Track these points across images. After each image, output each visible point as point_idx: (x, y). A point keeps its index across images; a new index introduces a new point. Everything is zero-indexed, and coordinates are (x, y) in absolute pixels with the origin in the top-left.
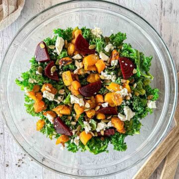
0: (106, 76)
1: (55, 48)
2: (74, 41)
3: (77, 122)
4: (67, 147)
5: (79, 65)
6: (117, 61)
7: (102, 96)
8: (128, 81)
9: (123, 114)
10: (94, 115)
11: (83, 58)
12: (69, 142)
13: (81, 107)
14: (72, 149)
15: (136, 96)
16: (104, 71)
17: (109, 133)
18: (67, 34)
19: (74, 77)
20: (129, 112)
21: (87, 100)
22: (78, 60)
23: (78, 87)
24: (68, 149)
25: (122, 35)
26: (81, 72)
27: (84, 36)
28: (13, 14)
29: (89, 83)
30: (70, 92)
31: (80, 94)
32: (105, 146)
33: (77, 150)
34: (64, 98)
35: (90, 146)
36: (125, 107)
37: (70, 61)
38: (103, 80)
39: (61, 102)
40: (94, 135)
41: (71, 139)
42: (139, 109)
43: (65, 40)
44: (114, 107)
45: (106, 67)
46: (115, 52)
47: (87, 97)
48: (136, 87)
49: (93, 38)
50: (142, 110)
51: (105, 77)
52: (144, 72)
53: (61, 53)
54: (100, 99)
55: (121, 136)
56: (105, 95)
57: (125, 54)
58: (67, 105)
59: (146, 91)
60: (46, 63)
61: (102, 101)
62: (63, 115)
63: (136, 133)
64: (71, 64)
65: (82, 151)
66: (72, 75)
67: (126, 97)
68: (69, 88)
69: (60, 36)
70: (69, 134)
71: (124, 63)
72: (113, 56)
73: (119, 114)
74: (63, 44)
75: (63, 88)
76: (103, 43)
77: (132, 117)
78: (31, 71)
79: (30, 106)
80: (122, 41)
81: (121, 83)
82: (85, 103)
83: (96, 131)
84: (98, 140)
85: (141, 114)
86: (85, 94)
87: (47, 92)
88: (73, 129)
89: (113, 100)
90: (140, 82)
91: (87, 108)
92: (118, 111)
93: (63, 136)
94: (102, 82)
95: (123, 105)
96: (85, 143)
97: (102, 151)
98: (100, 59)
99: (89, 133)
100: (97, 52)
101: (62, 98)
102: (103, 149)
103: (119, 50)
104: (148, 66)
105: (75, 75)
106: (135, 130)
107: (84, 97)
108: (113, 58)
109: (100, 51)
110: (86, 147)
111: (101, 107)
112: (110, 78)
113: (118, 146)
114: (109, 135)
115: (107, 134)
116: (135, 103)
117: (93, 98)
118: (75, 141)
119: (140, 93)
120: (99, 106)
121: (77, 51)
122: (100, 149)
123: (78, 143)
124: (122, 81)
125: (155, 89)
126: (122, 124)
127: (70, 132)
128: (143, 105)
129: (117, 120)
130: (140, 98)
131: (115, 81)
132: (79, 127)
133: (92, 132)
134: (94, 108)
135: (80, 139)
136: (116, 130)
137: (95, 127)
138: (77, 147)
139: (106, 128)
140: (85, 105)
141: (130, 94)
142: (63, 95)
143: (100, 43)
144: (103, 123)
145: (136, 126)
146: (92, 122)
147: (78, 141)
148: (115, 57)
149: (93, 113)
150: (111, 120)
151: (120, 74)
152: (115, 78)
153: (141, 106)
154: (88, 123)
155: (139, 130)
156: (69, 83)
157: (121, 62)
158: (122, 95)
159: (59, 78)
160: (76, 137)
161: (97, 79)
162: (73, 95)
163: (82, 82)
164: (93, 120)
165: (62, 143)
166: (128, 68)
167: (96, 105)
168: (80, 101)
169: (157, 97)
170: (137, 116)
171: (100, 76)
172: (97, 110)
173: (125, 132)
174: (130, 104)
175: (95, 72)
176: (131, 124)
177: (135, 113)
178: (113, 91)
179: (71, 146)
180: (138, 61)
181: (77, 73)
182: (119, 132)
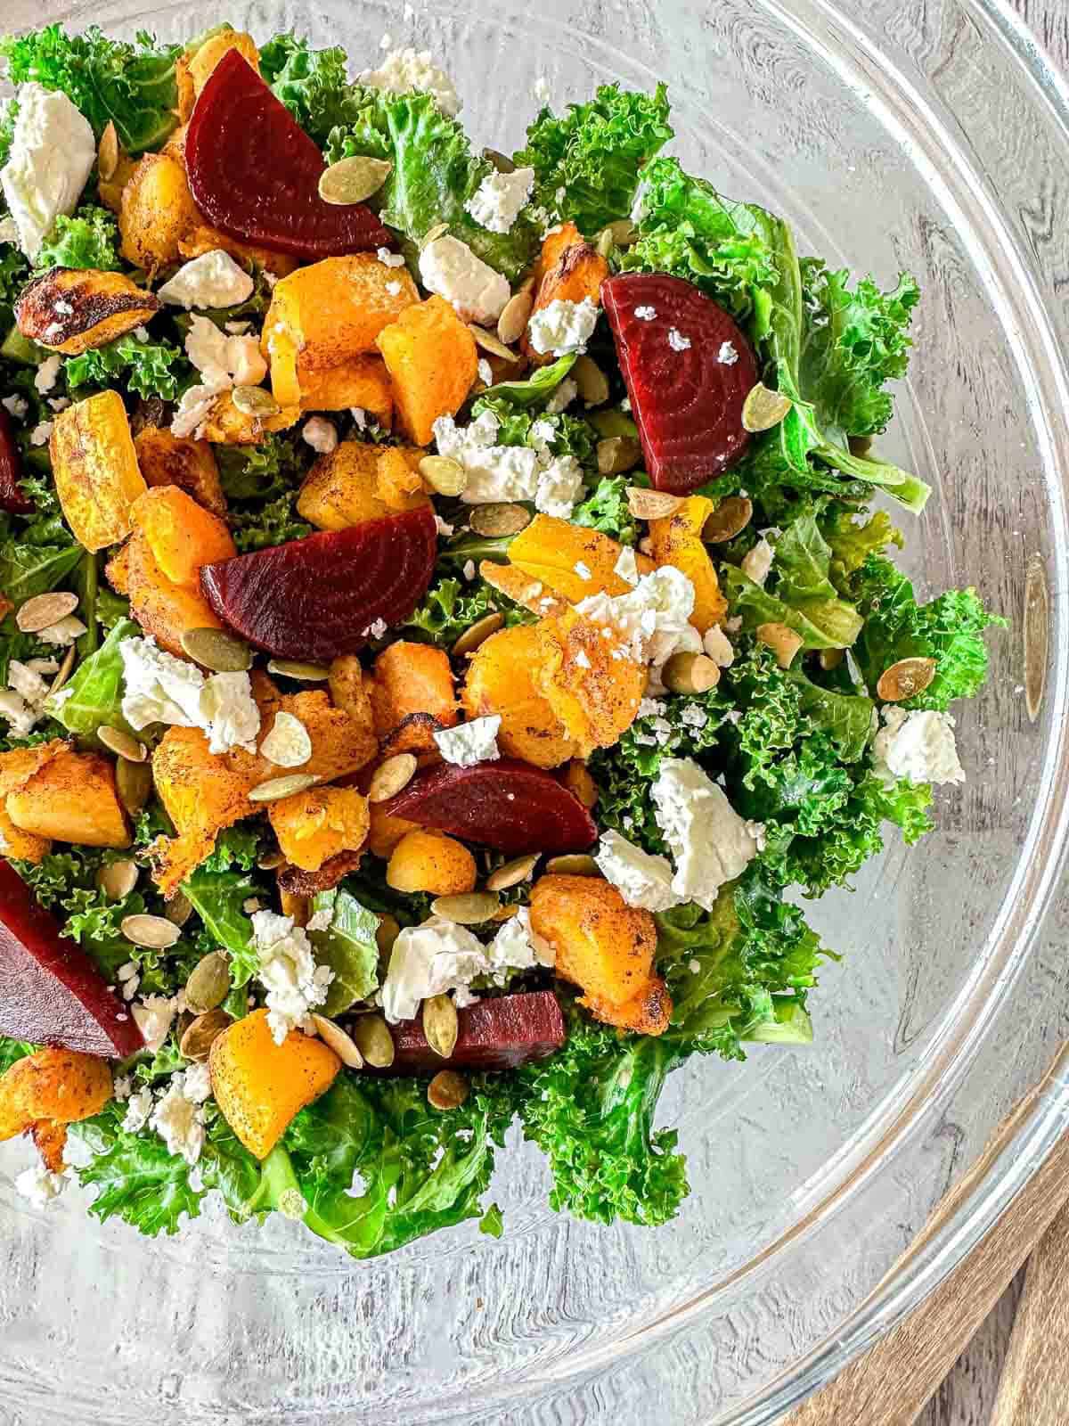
0: (478, 457)
3: (192, 925)
4: (88, 1177)
5: (222, 357)
6: (586, 312)
7: (442, 660)
8: (700, 508)
9: (650, 842)
10: (354, 842)
11: (266, 293)
12: (107, 1121)
13: (224, 760)
14: (131, 1200)
15: (770, 655)
17: (506, 1034)
18: (119, 71)
20: (703, 824)
21: (290, 686)
23: (192, 550)
24: (94, 1191)
26: (239, 420)
27: (279, 86)
29: (316, 528)
30: (125, 606)
31: (225, 628)
32: (468, 1172)
33: (189, 1202)
35: (318, 1169)
36: (665, 765)
38: (452, 507)
39: (42, 724)
40: (354, 1058)
41: (135, 1086)
42: (804, 786)
43: (98, 127)
44: (562, 772)
45: (485, 370)
46: (562, 241)
47: (282, 659)
48: (772, 579)
50: (836, 801)
51: (475, 477)
52: (841, 441)
53: (52, 236)
54: (418, 680)
55: (630, 1059)
56: (474, 646)
57: (661, 250)
58: (90, 749)
59: (863, 611)
61: (441, 703)
62: (52, 846)
63: (775, 1031)
65: (231, 1218)
67: (675, 665)
68: (114, 571)
69: (49, 81)
70: (102, 1043)
72: (553, 269)
73: (609, 840)
74: (84, 163)
77: (735, 871)
81: (627, 521)
82: (267, 722)
83: (380, 1012)
84: (405, 1101)
85: (824, 839)
86: (265, 631)
88: (145, 989)
89: (547, 689)
90: (804, 528)
91: (281, 773)
92: (596, 811)
93: (44, 1058)
94: (446, 530)
96: (257, 1145)
97: (427, 1220)
98: (425, 294)
99: (307, 1037)
100: (397, 243)
102: (441, 1195)
104: (878, 377)
105: (183, 448)
106: (761, 999)
107: (258, 657)
108: (552, 284)
109: (422, 225)
110: (278, 1173)
111: (430, 765)
112: (524, 488)
113: (595, 1167)
114: (513, 1051)
115: (487, 1038)
116: (764, 724)
117: (351, 677)
118: (165, 1117)
119: (813, 637)
120: (416, 752)
121: (207, 222)
122: (418, 1203)
123: (195, 1132)
124: (633, 502)
125: (952, 598)
126: (640, 941)
127: (109, 1024)
128: (836, 746)
129: (594, 903)
130: (807, 682)
131: (575, 514)
132: (210, 975)
133: (341, 1021)
134: (361, 780)
135: (211, 1098)
136: (578, 1000)
137: (364, 970)
138: (183, 1176)
139: (480, 978)
140: (260, 739)
141: (716, 636)
142: (67, 649)
143: (422, 140)
144: (451, 926)
145: (774, 957)
146: (335, 918)
147: (202, 1115)
148: (566, 274)
149: (339, 827)
150: (528, 905)
151: (613, 454)
152: (575, 481)
153: (821, 755)
154: (300, 932)
155: (799, 998)
156: (111, 517)
157: (628, 312)
158: (643, 638)
159: (16, 478)
160: (183, 1071)
161: (395, 492)
162: (150, 640)
163: (258, 525)
164: (346, 897)
165: (41, 1132)
166: (696, 376)
167: (381, 747)
168: (208, 702)
169: (970, 674)
170: (779, 861)
171: (427, 462)
172: (383, 796)
173: (664, 1027)
174: (713, 741)
175: (375, 430)
176: (728, 943)
177: (762, 827)
178: (550, 607)
179: (125, 1167)
180: (783, 316)
181: (198, 436)
182: (611, 1027)
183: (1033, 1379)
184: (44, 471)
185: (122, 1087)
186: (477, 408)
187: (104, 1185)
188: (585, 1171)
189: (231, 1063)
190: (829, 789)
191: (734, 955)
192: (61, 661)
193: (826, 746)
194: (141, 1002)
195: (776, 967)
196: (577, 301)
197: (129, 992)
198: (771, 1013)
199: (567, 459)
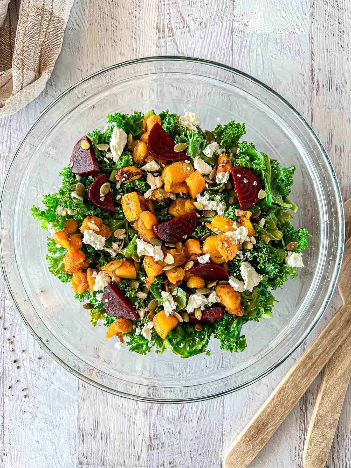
0: (205, 202)
1: (109, 150)
2: (146, 136)
3: (149, 294)
4: (129, 344)
5: (154, 182)
6: (227, 174)
7: (198, 243)
8: (249, 214)
9: (240, 278)
10: (182, 278)
11: (162, 168)
12: (131, 333)
13: (157, 263)
14: (137, 348)
15: (264, 242)
16: (202, 194)
17: (211, 315)
18: (132, 122)
19: (144, 205)
20: (250, 274)
21: (170, 248)
22: (152, 173)
23: (151, 223)
25: (238, 126)
26: (159, 196)
27: (165, 127)
28: (31, 85)
29: (173, 216)
30: (137, 233)
31: (157, 237)
32: (204, 342)
33: (148, 349)
34: (125, 246)
35: (174, 342)
36: (242, 263)
37: (137, 173)
38: (200, 212)
39: (118, 254)
40: (181, 320)
41: (137, 327)
42: (270, 268)
43: (128, 135)
44: (222, 265)
45: (207, 186)
46: (223, 159)
47: (167, 243)
48: (265, 226)
49: (183, 130)
50: (277, 271)
51: (204, 206)
52: (280, 197)
53: (121, 159)
54: (194, 247)
55: (236, 321)
56: (204, 240)
57: (242, 161)
58: (130, 260)
59: (283, 233)
60: (90, 177)
61: (198, 251)
62: (122, 279)
63: (265, 316)
64: (139, 180)
65: (157, 352)
66: (141, 201)
67: (245, 243)
68: (134, 225)
69: (119, 127)
70: (133, 317)
71: (242, 179)
72: (221, 165)
73: (231, 278)
74: (125, 142)
75: (123, 226)
76: (201, 140)
77: (256, 284)
78: (62, 193)
79: (56, 261)
80: (238, 137)
81: (235, 216)
82: (165, 255)
83: (186, 311)
84: (191, 330)
85: (274, 279)
86: (165, 237)
87: (91, 231)
88: (140, 307)
89: (219, 249)
90: (272, 215)
91: (168, 265)
92: (229, 272)
93: (120, 320)
94: (198, 216)
95: (239, 261)
96: (163, 336)
97: (196, 352)
98: (195, 170)
99: (172, 316)
100: (189, 158)
101: (119, 246)
102: (199, 347)
103: (231, 155)
104: (286, 186)
105: (147, 200)
106: (262, 309)
107: (163, 243)
108: (220, 168)
109: (194, 156)
110: (166, 343)
111: (196, 263)
112: (214, 208)
113: (229, 340)
114: (212, 319)
115: (207, 316)
116: (262, 256)
117: (180, 246)
118: (144, 332)
119: (273, 238)
120: (193, 261)
121: (151, 155)
122: (194, 349)
123: (150, 335)
124: (236, 212)
125: (301, 230)
126: (237, 298)
127: (134, 313)
128: (277, 260)
129: (228, 290)
130: (271, 247)
131: (225, 213)
132: (153, 304)
133: (179, 313)
134: (183, 266)
135: (153, 328)
136: (225, 309)
137: (183, 303)
138: (147, 344)
139: (206, 305)
140: (164, 259)
141: (253, 239)
142: (122, 239)
143: (195, 141)
144: (200, 294)
145: (265, 301)
146: (177, 292)
147: (151, 331)
148: (223, 166)
149: (180, 275)
150: (215, 290)
151: (232, 200)
152: (224, 207)
153: (273, 262)
154: (171, 295)
155: (270, 310)
156: (135, 216)
157: (236, 175)
158: (238, 240)
159: (115, 207)
160: (147, 323)
161: (188, 209)
162: (142, 239)
163: (161, 215)
164: (180, 289)
165: (119, 335)
166: (249, 187)
167: (187, 260)
168: (154, 252)
169: (305, 246)
170: (266, 282)
171: (195, 203)
172: (187, 269)
173: (242, 314)
174: (252, 259)
175: (184, 196)
176: (256, 299)
177: (262, 276)
178: (220, 233)
179: (136, 342)
180: (267, 175)
181: (150, 198)
182: (232, 315)
183: (325, 394)
184: (120, 206)
185: (134, 327)
186: (205, 193)
187: (131, 345)
188: (227, 341)
189: (159, 320)
190: (275, 268)
191: (257, 301)
192: (122, 242)
193: (275, 260)
194: (139, 309)
195: (265, 303)
196: (225, 172)
197: (137, 308)
198: (264, 312)
199: (223, 203)
